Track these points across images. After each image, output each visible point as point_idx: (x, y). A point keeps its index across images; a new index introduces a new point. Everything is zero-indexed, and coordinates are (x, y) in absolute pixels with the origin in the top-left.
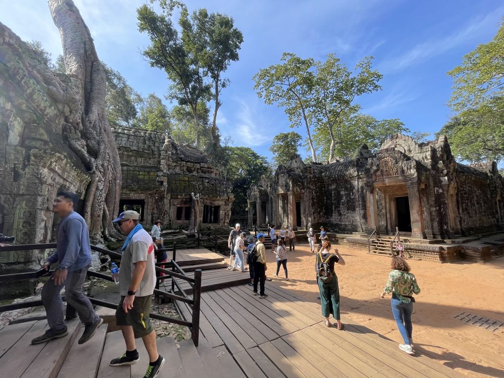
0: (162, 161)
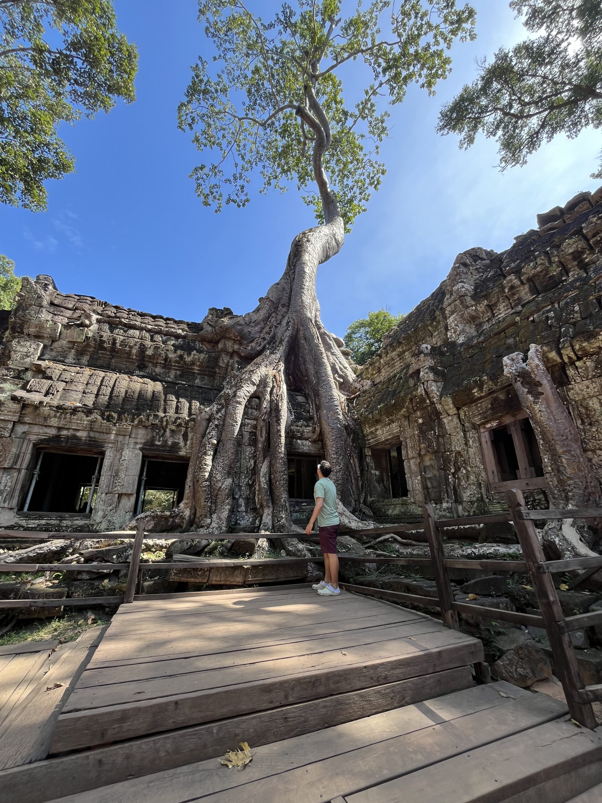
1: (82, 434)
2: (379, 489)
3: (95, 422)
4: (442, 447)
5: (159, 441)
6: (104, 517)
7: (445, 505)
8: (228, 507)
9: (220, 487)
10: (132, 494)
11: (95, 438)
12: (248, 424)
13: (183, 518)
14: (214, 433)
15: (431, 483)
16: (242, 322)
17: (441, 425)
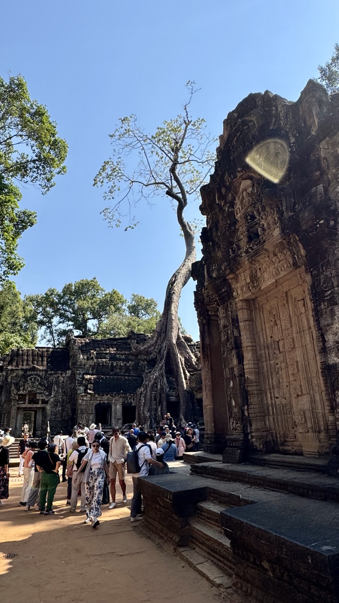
1: (106, 402)
3: (108, 398)
5: (126, 401)
10: (121, 419)
11: (109, 402)
12: (153, 393)
14: (143, 399)
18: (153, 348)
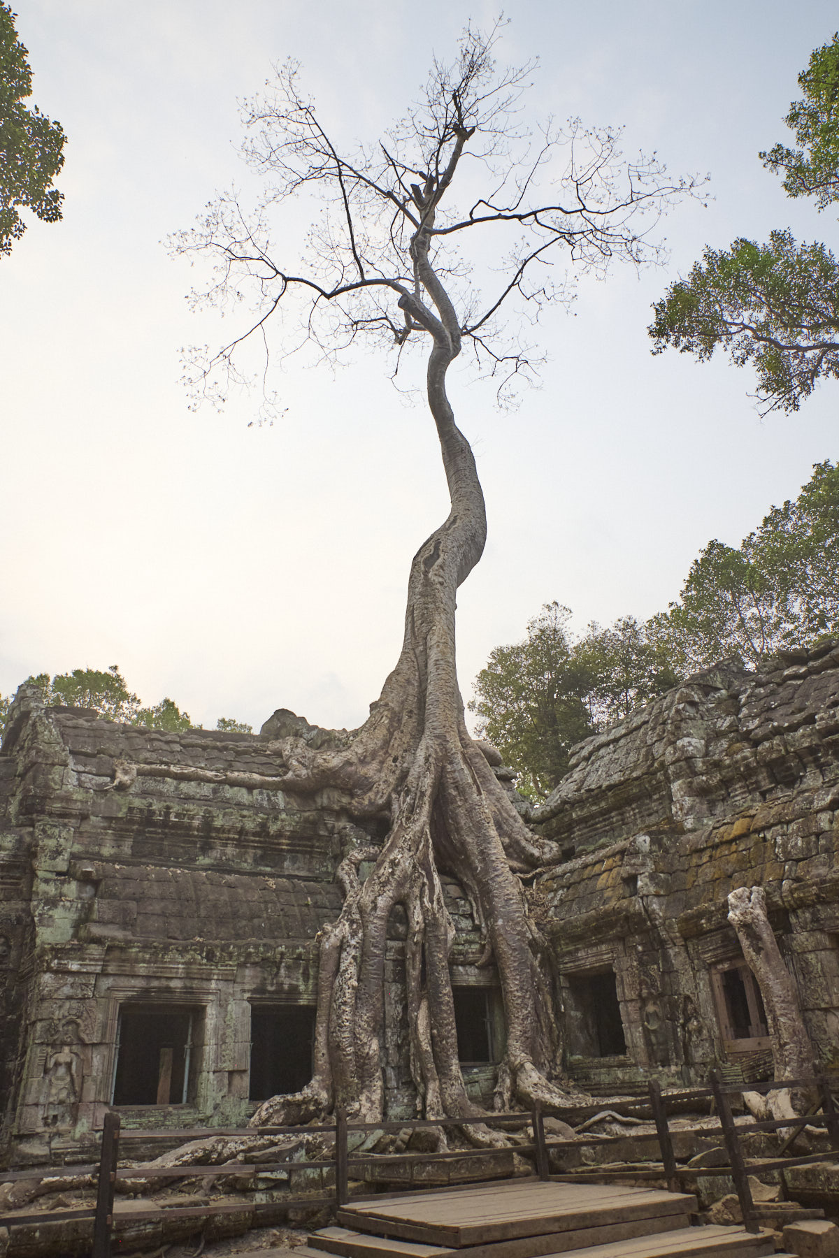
0: (676, 786)
1: (176, 984)
2: (582, 1040)
3: (191, 963)
4: (668, 988)
5: (272, 985)
6: (215, 1108)
7: (673, 1068)
8: (379, 1083)
9: (368, 1054)
10: (245, 1071)
11: (192, 988)
12: (392, 948)
13: (321, 1104)
14: (352, 970)
15: (656, 1038)
16: (354, 760)
17: (666, 958)
18: (374, 765)
